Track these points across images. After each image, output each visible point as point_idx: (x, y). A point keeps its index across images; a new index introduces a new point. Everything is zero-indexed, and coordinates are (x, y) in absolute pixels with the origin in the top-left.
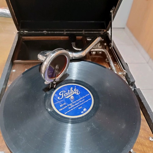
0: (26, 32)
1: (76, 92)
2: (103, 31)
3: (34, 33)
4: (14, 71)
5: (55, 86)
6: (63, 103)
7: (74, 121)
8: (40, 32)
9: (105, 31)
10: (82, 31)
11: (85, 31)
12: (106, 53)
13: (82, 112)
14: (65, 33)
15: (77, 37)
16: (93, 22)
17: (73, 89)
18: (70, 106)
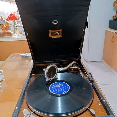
0: (38, 62)
1: (62, 85)
2: (78, 59)
3: (42, 62)
4: (31, 79)
5: (51, 82)
6: (55, 89)
7: (61, 96)
8: (44, 62)
9: (79, 59)
10: (66, 60)
11: (68, 60)
12: (78, 68)
13: (64, 92)
14: (57, 61)
15: (63, 63)
16: (72, 55)
17: (60, 84)
18: (58, 90)
